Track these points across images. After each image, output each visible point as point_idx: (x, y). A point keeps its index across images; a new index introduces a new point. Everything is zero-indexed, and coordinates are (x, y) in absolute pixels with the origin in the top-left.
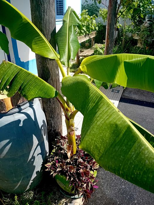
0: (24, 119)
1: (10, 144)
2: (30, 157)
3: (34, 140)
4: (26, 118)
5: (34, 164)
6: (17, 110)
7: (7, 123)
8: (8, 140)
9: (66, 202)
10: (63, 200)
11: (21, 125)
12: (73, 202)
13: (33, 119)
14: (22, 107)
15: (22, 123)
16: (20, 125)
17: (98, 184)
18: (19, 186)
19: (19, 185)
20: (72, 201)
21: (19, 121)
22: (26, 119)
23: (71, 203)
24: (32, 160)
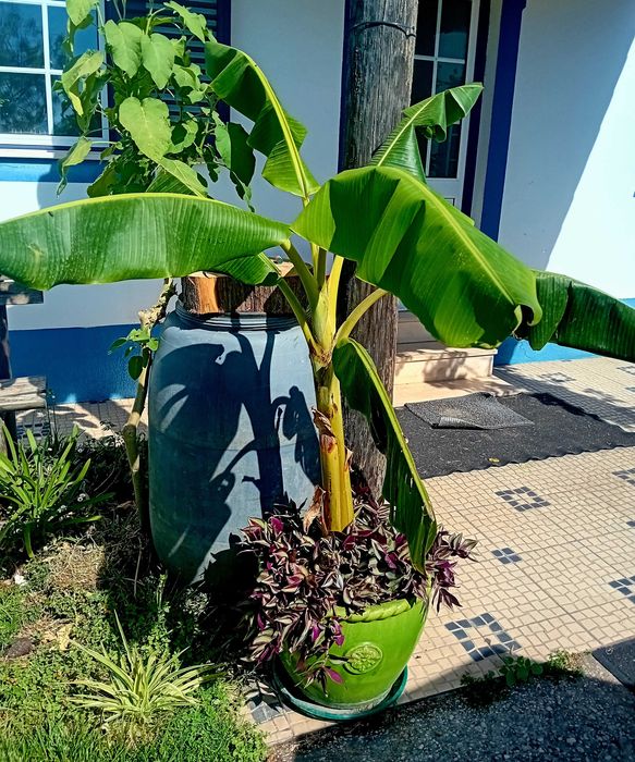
0: (233, 350)
1: (184, 399)
2: (220, 469)
3: (241, 422)
4: (239, 349)
5: (228, 501)
6: (227, 322)
7: (194, 343)
8: (182, 387)
9: (261, 694)
10: (261, 685)
11: (220, 361)
12: (279, 708)
13: (259, 362)
14: (243, 322)
15: (223, 356)
16: (218, 361)
17: (406, 736)
18: (180, 547)
19: (179, 543)
20: (281, 707)
21: (220, 349)
22: (237, 352)
23: (272, 706)
24: (225, 483)
